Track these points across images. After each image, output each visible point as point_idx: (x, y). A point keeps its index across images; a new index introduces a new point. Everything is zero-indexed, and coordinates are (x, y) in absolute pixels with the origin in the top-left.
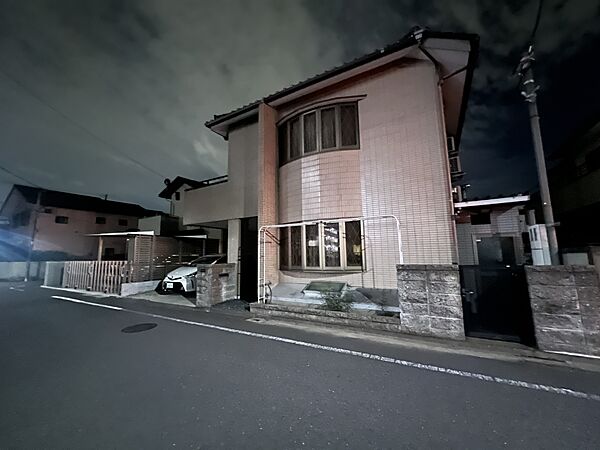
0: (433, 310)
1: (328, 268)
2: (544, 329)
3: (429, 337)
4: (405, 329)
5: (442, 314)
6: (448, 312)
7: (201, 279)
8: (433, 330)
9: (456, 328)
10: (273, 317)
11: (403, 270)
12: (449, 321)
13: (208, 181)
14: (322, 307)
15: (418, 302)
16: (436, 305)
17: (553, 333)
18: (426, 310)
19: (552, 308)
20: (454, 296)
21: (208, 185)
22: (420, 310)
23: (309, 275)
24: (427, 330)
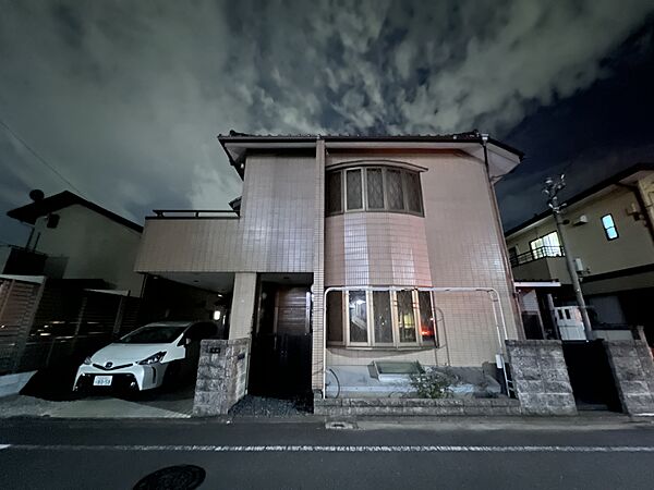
0: (547, 387)
1: (403, 344)
2: (629, 394)
3: (550, 416)
4: (524, 411)
5: (555, 390)
6: (560, 388)
7: (210, 365)
8: (551, 408)
9: (570, 405)
10: (361, 417)
11: (515, 346)
12: (561, 397)
13: (198, 212)
14: (412, 395)
15: (533, 379)
16: (549, 381)
17: (632, 397)
18: (541, 387)
19: (630, 376)
20: (562, 370)
21: (197, 217)
22: (536, 388)
24: (546, 409)
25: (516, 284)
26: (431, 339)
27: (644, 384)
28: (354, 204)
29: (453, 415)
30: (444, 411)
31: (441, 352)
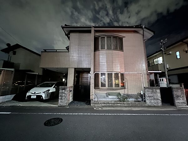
0: (154, 99)
1: (116, 88)
2: (177, 101)
3: (154, 107)
4: (148, 105)
5: (157, 100)
6: (158, 99)
7: (62, 93)
8: (155, 105)
9: (160, 104)
10: (103, 107)
11: (147, 88)
12: (158, 102)
13: (56, 50)
14: (118, 101)
15: (151, 97)
16: (155, 98)
17: (178, 102)
19: (178, 96)
20: (159, 95)
21: (56, 52)
22: (151, 99)
23: (110, 90)
24: (153, 105)
25: (149, 72)
26: (123, 87)
27: (181, 99)
28: (103, 48)
29: (128, 106)
30: (126, 105)
31: (126, 90)
